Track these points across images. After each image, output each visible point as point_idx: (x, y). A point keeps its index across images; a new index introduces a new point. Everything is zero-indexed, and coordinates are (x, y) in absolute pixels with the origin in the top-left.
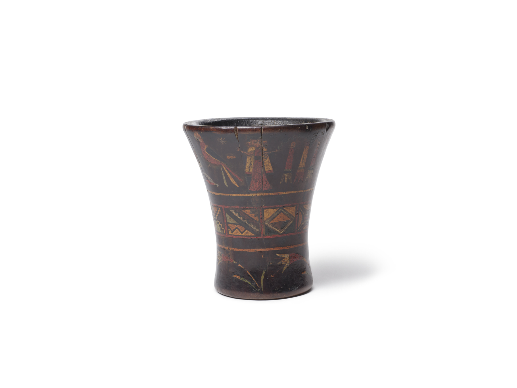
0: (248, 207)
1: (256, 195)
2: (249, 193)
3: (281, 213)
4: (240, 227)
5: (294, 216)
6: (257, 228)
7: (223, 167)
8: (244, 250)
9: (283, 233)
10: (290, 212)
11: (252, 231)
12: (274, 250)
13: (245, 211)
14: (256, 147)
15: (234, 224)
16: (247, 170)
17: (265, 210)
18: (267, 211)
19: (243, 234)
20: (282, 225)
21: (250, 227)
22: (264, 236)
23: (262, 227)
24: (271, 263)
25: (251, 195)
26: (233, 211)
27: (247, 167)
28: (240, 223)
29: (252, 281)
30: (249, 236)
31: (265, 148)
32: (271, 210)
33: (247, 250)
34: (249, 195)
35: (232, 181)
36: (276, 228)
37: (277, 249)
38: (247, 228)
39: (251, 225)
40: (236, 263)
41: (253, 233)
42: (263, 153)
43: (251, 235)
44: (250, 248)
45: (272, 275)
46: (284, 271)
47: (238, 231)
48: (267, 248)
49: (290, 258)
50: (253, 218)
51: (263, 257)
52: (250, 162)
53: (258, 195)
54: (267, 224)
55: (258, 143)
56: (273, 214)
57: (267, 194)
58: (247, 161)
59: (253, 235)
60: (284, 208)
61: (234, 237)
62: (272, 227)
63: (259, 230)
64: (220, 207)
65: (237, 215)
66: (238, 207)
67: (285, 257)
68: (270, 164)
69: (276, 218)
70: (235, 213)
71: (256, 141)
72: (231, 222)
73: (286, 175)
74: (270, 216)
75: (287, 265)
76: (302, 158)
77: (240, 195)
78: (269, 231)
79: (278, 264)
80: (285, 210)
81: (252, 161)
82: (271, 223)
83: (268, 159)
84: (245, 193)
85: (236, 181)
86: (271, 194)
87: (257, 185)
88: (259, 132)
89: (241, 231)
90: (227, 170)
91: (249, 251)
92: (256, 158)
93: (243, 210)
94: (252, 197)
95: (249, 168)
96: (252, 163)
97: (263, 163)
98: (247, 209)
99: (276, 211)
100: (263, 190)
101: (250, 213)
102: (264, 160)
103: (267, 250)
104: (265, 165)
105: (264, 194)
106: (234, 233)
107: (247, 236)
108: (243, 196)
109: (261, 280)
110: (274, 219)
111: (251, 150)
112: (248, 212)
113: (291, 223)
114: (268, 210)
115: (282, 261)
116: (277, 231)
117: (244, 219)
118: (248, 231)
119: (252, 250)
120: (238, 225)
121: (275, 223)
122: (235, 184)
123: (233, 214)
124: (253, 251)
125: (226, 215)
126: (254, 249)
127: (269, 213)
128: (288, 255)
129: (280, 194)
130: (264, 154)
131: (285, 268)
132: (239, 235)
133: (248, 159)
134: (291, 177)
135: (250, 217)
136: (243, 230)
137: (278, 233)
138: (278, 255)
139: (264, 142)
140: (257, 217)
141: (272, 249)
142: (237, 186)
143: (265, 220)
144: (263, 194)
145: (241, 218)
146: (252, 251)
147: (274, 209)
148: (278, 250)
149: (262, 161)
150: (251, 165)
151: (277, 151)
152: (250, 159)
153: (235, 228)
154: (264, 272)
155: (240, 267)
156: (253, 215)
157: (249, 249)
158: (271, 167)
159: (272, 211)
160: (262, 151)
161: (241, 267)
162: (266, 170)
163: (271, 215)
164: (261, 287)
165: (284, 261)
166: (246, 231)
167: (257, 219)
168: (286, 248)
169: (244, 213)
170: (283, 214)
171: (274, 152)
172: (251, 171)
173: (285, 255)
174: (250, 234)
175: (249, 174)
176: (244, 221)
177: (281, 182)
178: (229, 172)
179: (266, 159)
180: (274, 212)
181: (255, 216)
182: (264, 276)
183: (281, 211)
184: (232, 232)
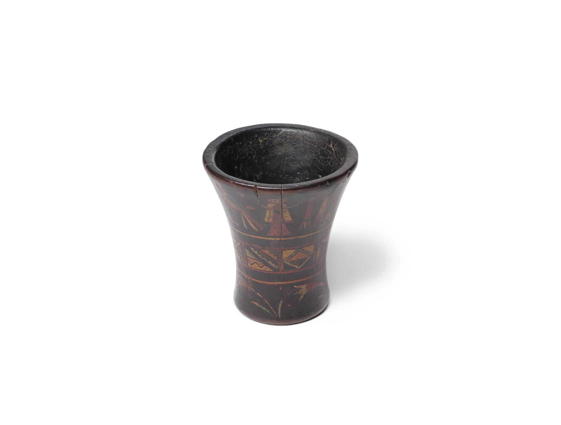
0: (267, 248)
1: (275, 240)
2: (268, 237)
3: (300, 252)
4: (259, 263)
5: (313, 252)
6: (275, 265)
7: (243, 213)
8: (262, 282)
9: (301, 268)
10: (309, 250)
11: (270, 267)
12: (292, 283)
13: (264, 251)
14: (276, 204)
15: (254, 259)
16: (266, 220)
17: (284, 251)
18: (285, 252)
19: (262, 269)
20: (299, 262)
21: (269, 264)
22: (282, 271)
23: (280, 265)
24: (289, 294)
25: (270, 239)
26: (252, 249)
27: (266, 218)
28: (259, 259)
29: (269, 309)
30: (267, 271)
31: (285, 204)
32: (290, 250)
33: (265, 283)
34: (268, 239)
35: (251, 225)
36: (294, 264)
37: (295, 281)
38: (266, 264)
39: (270, 262)
40: (255, 291)
41: (271, 269)
42: (282, 208)
43: (270, 270)
44: (269, 281)
45: (289, 304)
46: (301, 299)
47: (257, 265)
48: (285, 281)
49: (307, 288)
50: (272, 257)
51: (281, 289)
52: (270, 214)
53: (277, 239)
54: (285, 262)
55: (278, 201)
56: (292, 254)
57: (286, 239)
58: (267, 213)
59: (272, 270)
60: (303, 248)
61: (253, 269)
62: (290, 264)
63: (277, 267)
64: (240, 241)
65: (256, 252)
66: (258, 247)
67: (302, 288)
68: (289, 216)
69: (294, 257)
70: (255, 250)
71: (275, 199)
72: (250, 256)
73: (305, 223)
74: (288, 256)
75: (304, 294)
76: (322, 206)
77: (260, 237)
78: (286, 267)
79: (295, 294)
80: (303, 250)
81: (272, 214)
82: (290, 261)
83: (288, 213)
84: (264, 237)
85: (255, 226)
86: (289, 238)
87: (277, 232)
88: (279, 193)
89: (260, 266)
90: (247, 216)
91: (267, 284)
92: (275, 212)
93: (262, 250)
94: (271, 241)
95: (269, 218)
96: (272, 215)
97: (282, 215)
98: (266, 249)
99: (294, 251)
100: (282, 235)
101: (269, 253)
102: (283, 213)
103: (285, 283)
104: (284, 217)
105: (284, 239)
106: (253, 266)
107: (265, 271)
108: (262, 239)
109: (278, 309)
110: (293, 258)
111: (270, 206)
112: (267, 252)
113: (309, 258)
114: (287, 251)
115: (300, 291)
116: (295, 267)
117: (263, 257)
118: (267, 267)
119: (270, 282)
120: (257, 260)
121: (294, 261)
122: (255, 228)
123: (252, 251)
124: (272, 284)
125: (245, 249)
126: (272, 283)
127: (287, 254)
128: (306, 285)
129: (299, 238)
130: (284, 209)
131: (302, 297)
132: (258, 269)
133: (268, 212)
134: (310, 223)
135: (269, 256)
136: (262, 265)
137: (296, 268)
138: (295, 287)
139: (284, 200)
140: (275, 256)
141: (290, 282)
142: (257, 230)
143: (283, 259)
144: (282, 239)
145: (260, 256)
146: (270, 284)
147: (293, 250)
148: (296, 283)
149: (281, 214)
150: (271, 216)
151: (296, 206)
152: (270, 212)
153: (254, 262)
154: (282, 302)
155: (258, 295)
156: (272, 255)
157: (267, 281)
158: (290, 218)
159: (290, 252)
160: (282, 206)
161: (260, 296)
162: (285, 220)
163: (290, 254)
164: (278, 314)
165: (301, 291)
166: (265, 267)
167: (275, 258)
168: (304, 280)
169: (263, 252)
170: (301, 253)
171: (293, 207)
172: (271, 221)
173: (303, 286)
174: (268, 269)
175: (268, 223)
176: (263, 258)
177: (300, 229)
178: (248, 218)
179: (286, 212)
180: (293, 252)
181: (274, 256)
182: (281, 305)
183: (300, 251)
184: (252, 265)
